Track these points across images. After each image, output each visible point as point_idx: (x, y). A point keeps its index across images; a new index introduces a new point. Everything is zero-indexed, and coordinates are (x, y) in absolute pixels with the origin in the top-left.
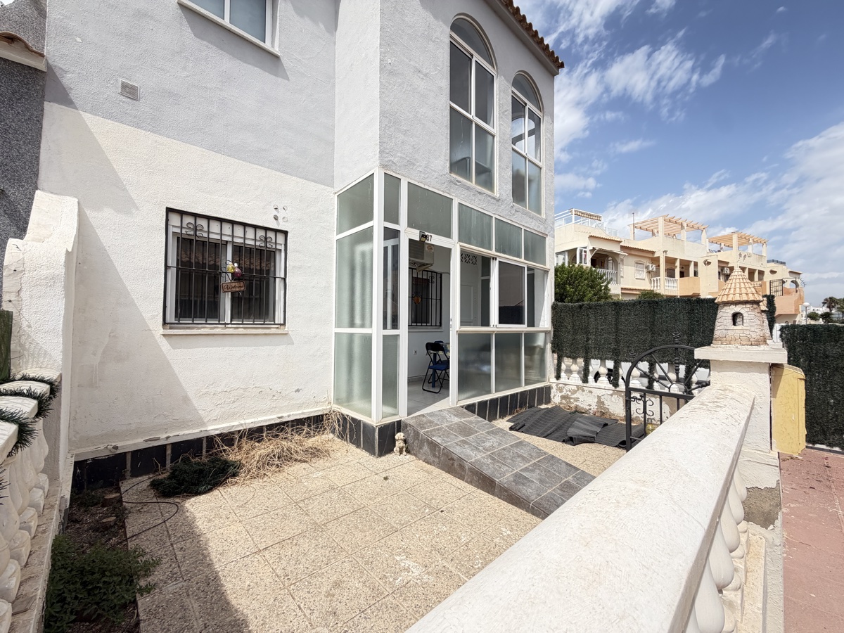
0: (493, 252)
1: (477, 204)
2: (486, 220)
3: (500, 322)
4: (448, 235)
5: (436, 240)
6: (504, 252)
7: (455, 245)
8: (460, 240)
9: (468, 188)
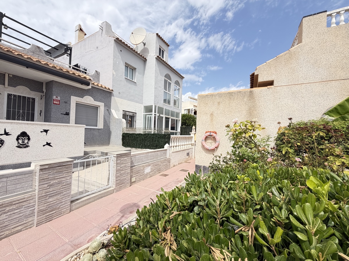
0: (170, 117)
1: (167, 108)
2: (169, 111)
3: (171, 130)
4: (163, 114)
5: (161, 115)
6: (172, 117)
7: (164, 116)
8: (165, 115)
9: (166, 105)
